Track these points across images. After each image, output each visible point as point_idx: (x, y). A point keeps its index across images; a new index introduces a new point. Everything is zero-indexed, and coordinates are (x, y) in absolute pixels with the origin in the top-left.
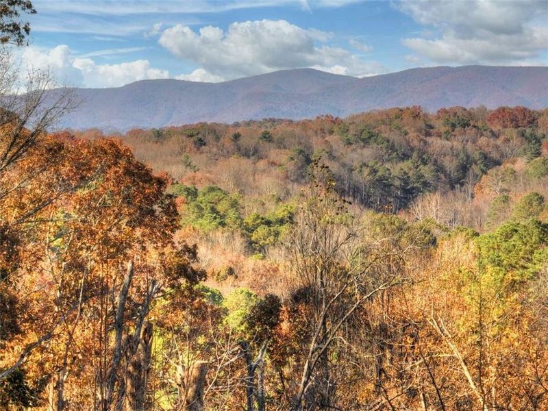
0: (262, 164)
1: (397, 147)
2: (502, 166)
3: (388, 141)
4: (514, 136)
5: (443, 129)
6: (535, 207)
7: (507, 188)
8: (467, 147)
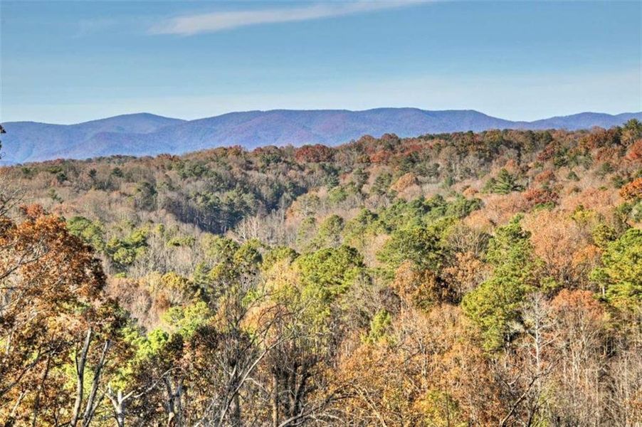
0: (115, 195)
1: (223, 178)
2: (308, 194)
3: (216, 175)
4: (317, 168)
5: (260, 165)
6: (336, 227)
7: (312, 210)
8: (279, 178)
